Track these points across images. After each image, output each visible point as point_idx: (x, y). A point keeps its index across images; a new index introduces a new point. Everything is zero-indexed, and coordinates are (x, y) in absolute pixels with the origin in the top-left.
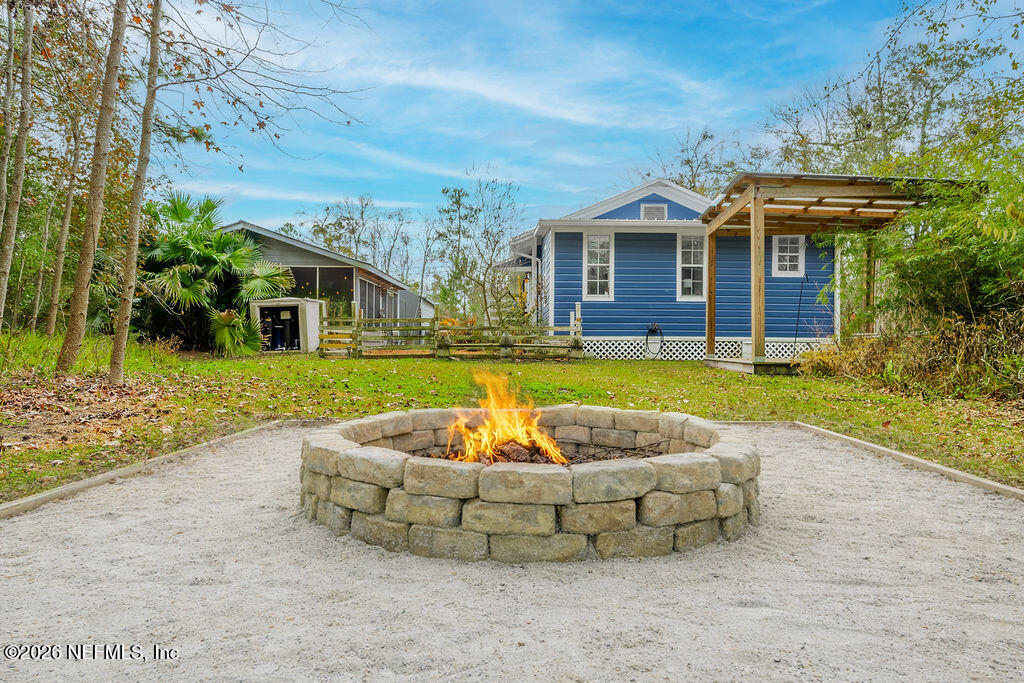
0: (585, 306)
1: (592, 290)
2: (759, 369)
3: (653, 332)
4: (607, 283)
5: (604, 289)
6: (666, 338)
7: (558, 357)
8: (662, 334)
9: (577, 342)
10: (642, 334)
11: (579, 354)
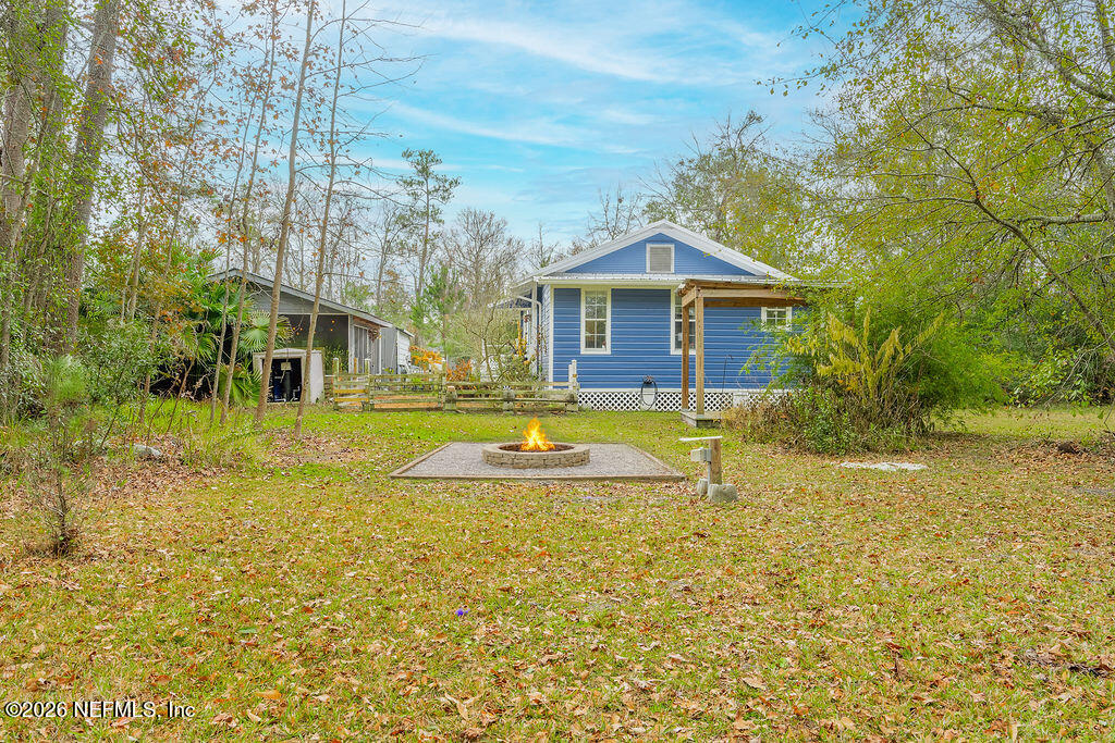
0: (582, 360)
1: (590, 344)
2: (700, 423)
3: (648, 384)
4: (604, 337)
5: (601, 342)
6: (660, 390)
7: (556, 410)
8: (656, 386)
9: (572, 396)
10: (637, 386)
11: (575, 408)
